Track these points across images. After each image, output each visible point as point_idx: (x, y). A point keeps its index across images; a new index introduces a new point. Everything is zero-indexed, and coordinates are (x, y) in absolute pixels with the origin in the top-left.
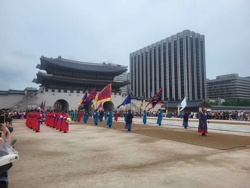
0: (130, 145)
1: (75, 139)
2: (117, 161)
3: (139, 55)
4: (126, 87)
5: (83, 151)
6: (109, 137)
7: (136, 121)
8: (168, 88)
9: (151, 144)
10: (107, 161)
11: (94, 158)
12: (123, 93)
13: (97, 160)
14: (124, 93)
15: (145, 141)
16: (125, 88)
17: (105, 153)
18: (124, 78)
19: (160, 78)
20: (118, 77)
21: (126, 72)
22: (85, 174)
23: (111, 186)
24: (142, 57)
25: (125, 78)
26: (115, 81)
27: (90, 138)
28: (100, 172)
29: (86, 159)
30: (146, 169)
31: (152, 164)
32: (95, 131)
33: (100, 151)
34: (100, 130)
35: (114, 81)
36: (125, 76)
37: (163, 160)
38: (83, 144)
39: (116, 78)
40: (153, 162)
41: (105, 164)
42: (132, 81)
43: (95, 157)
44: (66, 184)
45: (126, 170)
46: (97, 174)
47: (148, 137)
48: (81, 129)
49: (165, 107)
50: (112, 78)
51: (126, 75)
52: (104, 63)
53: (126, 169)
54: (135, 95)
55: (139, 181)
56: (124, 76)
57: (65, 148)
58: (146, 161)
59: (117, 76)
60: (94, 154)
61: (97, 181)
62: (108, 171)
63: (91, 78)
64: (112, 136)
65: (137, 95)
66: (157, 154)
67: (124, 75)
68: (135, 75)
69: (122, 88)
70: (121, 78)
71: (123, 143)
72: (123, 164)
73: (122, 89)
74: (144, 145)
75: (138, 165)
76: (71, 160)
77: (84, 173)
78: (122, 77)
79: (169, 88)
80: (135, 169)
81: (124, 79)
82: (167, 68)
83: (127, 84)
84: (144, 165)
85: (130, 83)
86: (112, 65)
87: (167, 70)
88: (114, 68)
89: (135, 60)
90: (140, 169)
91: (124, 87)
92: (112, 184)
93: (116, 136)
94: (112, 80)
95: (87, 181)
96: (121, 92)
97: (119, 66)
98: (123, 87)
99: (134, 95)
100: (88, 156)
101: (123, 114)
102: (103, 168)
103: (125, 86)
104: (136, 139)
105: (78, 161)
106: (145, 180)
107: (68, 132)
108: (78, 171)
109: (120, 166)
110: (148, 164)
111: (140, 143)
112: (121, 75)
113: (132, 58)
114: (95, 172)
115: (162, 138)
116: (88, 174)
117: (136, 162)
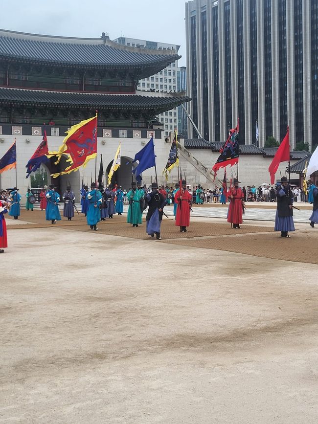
0: (197, 280)
1: (30, 268)
2: (163, 325)
3: (215, 9)
4: (175, 114)
5: (59, 301)
6: (132, 261)
7: (212, 215)
8: (306, 113)
9: (260, 276)
10: (134, 327)
11: (93, 320)
12: (167, 133)
13: (105, 323)
14: (169, 130)
15: (242, 269)
16: (173, 117)
17: (125, 303)
18: (168, 84)
19: (283, 81)
20: (150, 82)
21: (174, 65)
22: (74, 361)
23: (152, 390)
24: (227, 14)
25: (172, 84)
26: (143, 94)
27: (75, 266)
28: (116, 355)
29: (71, 322)
30: (252, 344)
31: (267, 330)
32: (89, 245)
33: (111, 299)
34: (104, 242)
35: (138, 93)
36: (172, 78)
37: (299, 318)
38: (58, 283)
39: (144, 84)
40: (270, 323)
41: (129, 333)
42: (195, 92)
43: (97, 316)
44: (20, 388)
45: (192, 348)
46: (107, 360)
47: (249, 258)
48: (45, 243)
49: (297, 172)
50: (130, 85)
51: (174, 74)
52: (105, 37)
53: (191, 345)
54: (206, 137)
55: (234, 375)
56: (168, 77)
57: (5, 296)
58: (249, 323)
59: (147, 77)
60: (94, 307)
61: (110, 378)
62: (140, 353)
63: (67, 87)
64: (142, 259)
65: (212, 138)
66: (280, 302)
67: (170, 73)
68: (205, 74)
69: (164, 117)
70: (159, 83)
71: (177, 277)
72: (182, 331)
73: (162, 120)
74: (240, 279)
75: (227, 333)
76: (25, 326)
77: (68, 360)
78: (161, 80)
79: (309, 114)
80: (217, 344)
81: (170, 87)
82: (306, 48)
83: (179, 104)
84: (244, 334)
85: (187, 100)
86: (129, 44)
87: (306, 54)
88: (136, 51)
89: (204, 23)
90: (232, 344)
91: (171, 113)
92: (155, 384)
93: (153, 258)
94: (133, 89)
95: (81, 380)
96: (161, 127)
97: (152, 45)
98: (166, 114)
99: (201, 135)
100: (75, 315)
101: (170, 195)
102: (125, 345)
103: (173, 111)
104: (216, 264)
105: (47, 328)
106: (250, 372)
107: (5, 249)
108: (51, 356)
109: (172, 339)
110: (256, 330)
111: (228, 274)
112: (158, 75)
113: (193, 19)
114: (101, 357)
115: (295, 259)
116: (81, 362)
117: (221, 327)
